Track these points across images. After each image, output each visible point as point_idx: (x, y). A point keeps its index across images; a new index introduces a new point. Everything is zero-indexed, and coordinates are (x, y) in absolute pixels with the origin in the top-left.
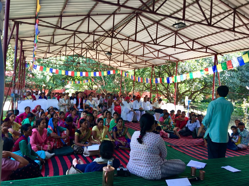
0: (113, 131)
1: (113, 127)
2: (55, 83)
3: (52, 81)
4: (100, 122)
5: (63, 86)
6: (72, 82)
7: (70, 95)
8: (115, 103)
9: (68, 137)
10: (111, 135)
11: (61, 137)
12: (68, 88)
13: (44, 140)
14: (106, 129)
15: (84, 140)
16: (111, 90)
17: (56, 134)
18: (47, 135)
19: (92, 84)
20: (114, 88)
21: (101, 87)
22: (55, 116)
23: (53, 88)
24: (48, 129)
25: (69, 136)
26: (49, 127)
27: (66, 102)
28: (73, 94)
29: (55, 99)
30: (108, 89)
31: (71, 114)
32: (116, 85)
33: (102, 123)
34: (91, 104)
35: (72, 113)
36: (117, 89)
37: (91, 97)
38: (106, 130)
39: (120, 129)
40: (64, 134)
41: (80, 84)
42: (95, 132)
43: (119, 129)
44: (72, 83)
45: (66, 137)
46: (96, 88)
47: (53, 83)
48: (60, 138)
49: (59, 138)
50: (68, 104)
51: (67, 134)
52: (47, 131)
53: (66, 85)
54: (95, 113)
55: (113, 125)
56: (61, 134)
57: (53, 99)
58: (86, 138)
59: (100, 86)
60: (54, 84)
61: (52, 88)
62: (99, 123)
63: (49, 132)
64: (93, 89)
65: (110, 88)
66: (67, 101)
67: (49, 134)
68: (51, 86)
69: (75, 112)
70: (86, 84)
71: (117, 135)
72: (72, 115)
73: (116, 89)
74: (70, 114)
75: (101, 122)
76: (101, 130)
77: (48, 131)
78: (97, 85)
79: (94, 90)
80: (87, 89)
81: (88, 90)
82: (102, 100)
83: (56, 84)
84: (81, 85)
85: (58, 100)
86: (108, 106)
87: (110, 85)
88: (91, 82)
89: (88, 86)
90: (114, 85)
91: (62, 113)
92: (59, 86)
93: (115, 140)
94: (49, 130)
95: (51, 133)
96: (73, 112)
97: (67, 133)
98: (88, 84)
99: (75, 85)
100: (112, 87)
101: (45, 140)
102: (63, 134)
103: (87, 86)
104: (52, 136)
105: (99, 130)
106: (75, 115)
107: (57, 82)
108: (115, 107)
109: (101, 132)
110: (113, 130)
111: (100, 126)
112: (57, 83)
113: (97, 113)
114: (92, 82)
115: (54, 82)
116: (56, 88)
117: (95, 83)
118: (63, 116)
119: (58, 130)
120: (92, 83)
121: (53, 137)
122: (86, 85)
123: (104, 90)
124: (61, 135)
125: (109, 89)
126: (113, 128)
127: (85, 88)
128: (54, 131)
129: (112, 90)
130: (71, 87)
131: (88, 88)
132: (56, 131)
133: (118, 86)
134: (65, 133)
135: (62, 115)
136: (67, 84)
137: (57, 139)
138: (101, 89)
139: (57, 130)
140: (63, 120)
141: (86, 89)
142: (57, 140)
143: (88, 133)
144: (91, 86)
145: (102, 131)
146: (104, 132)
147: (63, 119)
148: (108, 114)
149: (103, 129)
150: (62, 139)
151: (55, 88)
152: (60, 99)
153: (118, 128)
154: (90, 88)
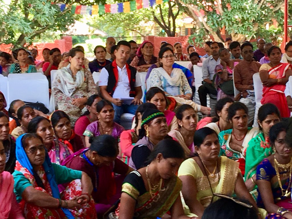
0: (258, 178)
1: (256, 162)
2: (31, 17)
3: (20, 11)
4: (206, 142)
5: (63, 27)
6: (93, 8)
7: (90, 57)
8: (264, 76)
9: (89, 202)
10: (251, 193)
11: (63, 201)
12: (83, 36)
13: (4, 213)
14: (232, 168)
15: (150, 213)
16: (248, 29)
17: (44, 190)
18: (14, 196)
19: (171, 14)
20: (259, 21)
21: (208, 20)
22: (44, 130)
23: (26, 38)
24: (14, 174)
25: (92, 199)
26: (19, 169)
27: (78, 80)
28: (99, 50)
29: (36, 71)
30: (235, 25)
31: (96, 122)
32: (268, 8)
33: (213, 147)
34: (171, 84)
35: (99, 117)
36: (272, 26)
37: (171, 56)
38: (232, 173)
39: (283, 166)
40: (74, 192)
41: (123, 16)
42: (192, 180)
43: (280, 168)
44: (96, 15)
45: (82, 203)
46: (187, 27)
47: (26, 19)
48: (60, 206)
49: (57, 204)
50: (85, 85)
51: (85, 191)
52: (11, 180)
53: (72, 21)
54: (188, 118)
55: (257, 153)
56: (64, 193)
57: (27, 72)
58: (161, 209)
59: (202, 19)
60: (29, 21)
61: (21, 38)
62: (202, 146)
63: (20, 185)
64: (177, 31)
65: (243, 20)
66: (80, 76)
67: (20, 192)
68: (19, 30)
69: (108, 113)
70: (148, 13)
71: (276, 192)
72: (98, 126)
73: (268, 25)
74: (92, 124)
75: (209, 144)
76: (211, 175)
77: (16, 181)
78: (190, 15)
79: (183, 34)
80: (153, 34)
81: (156, 38)
82: (214, 68)
83: (36, 23)
84: (130, 19)
85: (45, 77)
86: (237, 88)
87: (242, 10)
88: (167, 6)
89: (156, 19)
90: (258, 9)
91: (60, 118)
92: (48, 27)
93: (268, 213)
94: (19, 178)
95: (29, 187)
96: (102, 113)
97: (84, 189)
98: (157, 13)
99: (106, 22)
100: (253, 19)
101: (6, 212)
102: (70, 191)
103: (152, 23)
104: (30, 199)
105: (206, 174)
106: (110, 124)
107: (38, 12)
108: (264, 90)
109: (212, 182)
110: (258, 172)
111: (209, 160)
112: (39, 15)
113: (194, 117)
114: (172, 4)
115: (27, 15)
116: (38, 35)
117: (183, 5)
118: (65, 128)
119: (50, 176)
120: (171, 7)
121: (33, 204)
122: (149, 20)
123: (218, 33)
124: (64, 197)
125: (240, 25)
126: (257, 168)
127: (148, 30)
128: (38, 182)
129: (255, 29)
130: (92, 29)
131: (157, 29)
132: (44, 181)
133: (276, 12)
134: (78, 189)
135: (61, 126)
136: (77, 19)
137: (52, 208)
138: (208, 29)
139: (46, 177)
140: (66, 142)
141: (150, 32)
142: (49, 212)
143: (169, 191)
144: (166, 19)
145: (215, 177)
146: (225, 182)
147: (67, 140)
148: (238, 113)
149: (218, 170)
150: (66, 207)
151: (32, 38)
152: (54, 74)
153: (277, 164)
154: (164, 28)
